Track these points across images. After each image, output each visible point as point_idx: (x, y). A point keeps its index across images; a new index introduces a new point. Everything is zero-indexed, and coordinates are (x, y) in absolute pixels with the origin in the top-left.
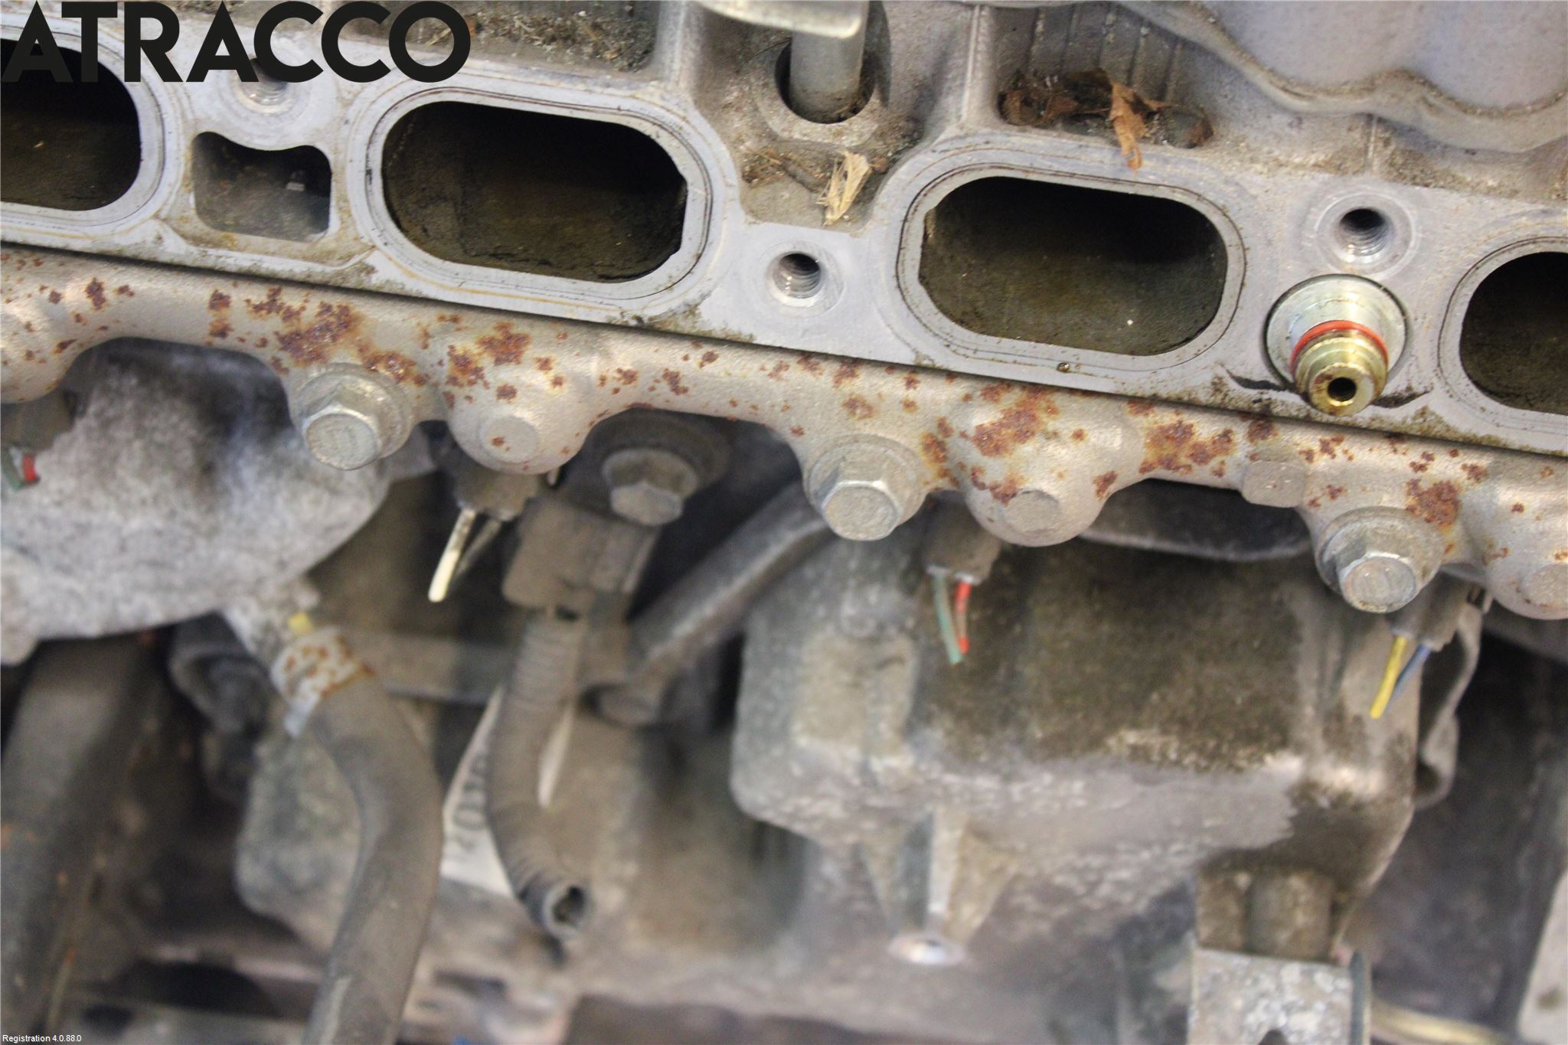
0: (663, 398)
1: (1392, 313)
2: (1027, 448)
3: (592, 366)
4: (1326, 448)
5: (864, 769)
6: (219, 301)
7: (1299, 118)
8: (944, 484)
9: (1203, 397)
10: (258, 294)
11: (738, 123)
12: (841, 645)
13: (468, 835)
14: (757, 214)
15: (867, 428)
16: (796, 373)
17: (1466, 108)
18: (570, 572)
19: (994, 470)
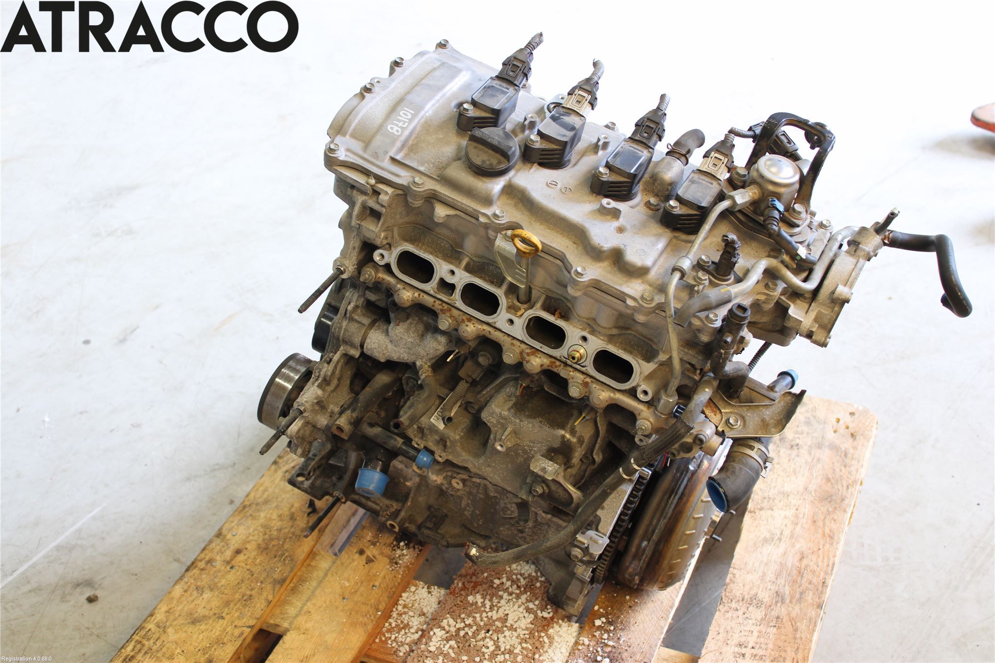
0: (488, 335)
1: (585, 353)
2: (532, 357)
3: (480, 327)
4: (573, 371)
5: (501, 413)
6: (435, 302)
7: (579, 321)
8: (521, 360)
9: (558, 358)
10: (440, 303)
11: (510, 300)
12: (505, 396)
13: (438, 417)
14: (507, 312)
15: (513, 348)
16: (506, 338)
17: (599, 325)
18: (470, 374)
19: (527, 358)
